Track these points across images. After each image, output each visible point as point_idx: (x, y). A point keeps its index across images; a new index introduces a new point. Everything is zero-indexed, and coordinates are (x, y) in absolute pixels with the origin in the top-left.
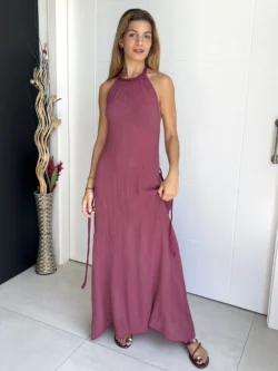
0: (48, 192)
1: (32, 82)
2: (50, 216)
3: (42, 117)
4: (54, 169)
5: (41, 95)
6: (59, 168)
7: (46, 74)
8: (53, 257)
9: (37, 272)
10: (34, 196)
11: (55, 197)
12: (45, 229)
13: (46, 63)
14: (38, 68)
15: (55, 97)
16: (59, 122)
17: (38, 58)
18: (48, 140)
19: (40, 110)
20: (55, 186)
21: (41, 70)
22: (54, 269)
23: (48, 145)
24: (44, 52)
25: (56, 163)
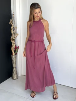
0: (15, 55)
1: (10, 23)
2: (16, 62)
3: (13, 33)
4: (17, 48)
5: (12, 27)
6: (18, 48)
7: (14, 21)
8: (17, 74)
9: (12, 79)
10: (11, 56)
11: (17, 56)
12: (14, 66)
13: (14, 17)
14: (11, 19)
15: (17, 27)
16: (18, 34)
17: (11, 16)
18: (15, 40)
19: (12, 31)
20: (17, 53)
21: (12, 20)
22: (17, 78)
23: (15, 41)
24: (13, 14)
25: (17, 47)
